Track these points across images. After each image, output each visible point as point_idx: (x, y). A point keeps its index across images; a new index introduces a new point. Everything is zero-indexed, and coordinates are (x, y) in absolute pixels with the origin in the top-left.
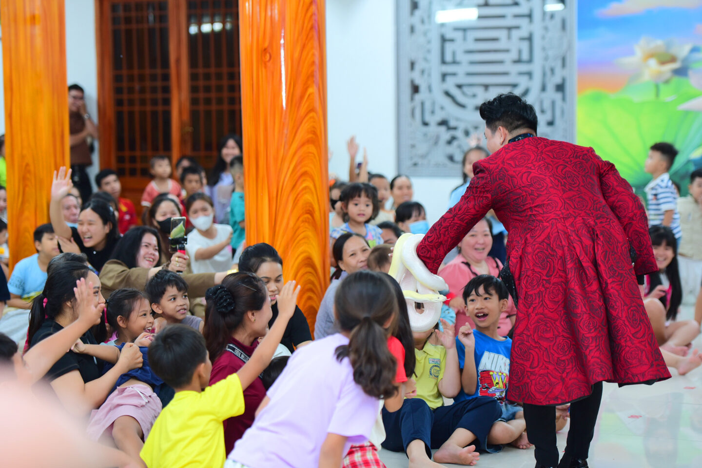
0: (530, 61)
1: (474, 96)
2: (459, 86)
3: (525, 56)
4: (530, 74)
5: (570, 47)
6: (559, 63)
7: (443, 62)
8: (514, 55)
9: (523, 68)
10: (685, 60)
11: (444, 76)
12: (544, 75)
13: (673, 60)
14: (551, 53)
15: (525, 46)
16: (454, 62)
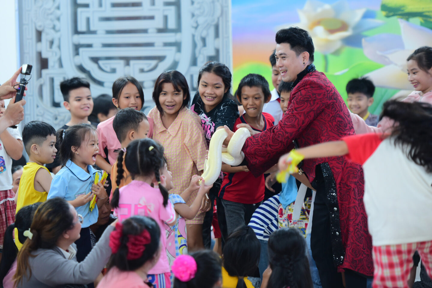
0: (178, 30)
1: (114, 71)
2: (95, 60)
3: (172, 24)
4: (177, 45)
5: (223, 13)
6: (212, 31)
7: (76, 32)
8: (159, 23)
9: (170, 38)
10: (357, 27)
11: (77, 48)
12: (195, 45)
13: (344, 27)
14: (201, 20)
15: (171, 11)
16: (89, 32)
